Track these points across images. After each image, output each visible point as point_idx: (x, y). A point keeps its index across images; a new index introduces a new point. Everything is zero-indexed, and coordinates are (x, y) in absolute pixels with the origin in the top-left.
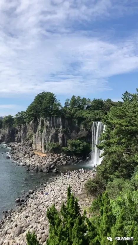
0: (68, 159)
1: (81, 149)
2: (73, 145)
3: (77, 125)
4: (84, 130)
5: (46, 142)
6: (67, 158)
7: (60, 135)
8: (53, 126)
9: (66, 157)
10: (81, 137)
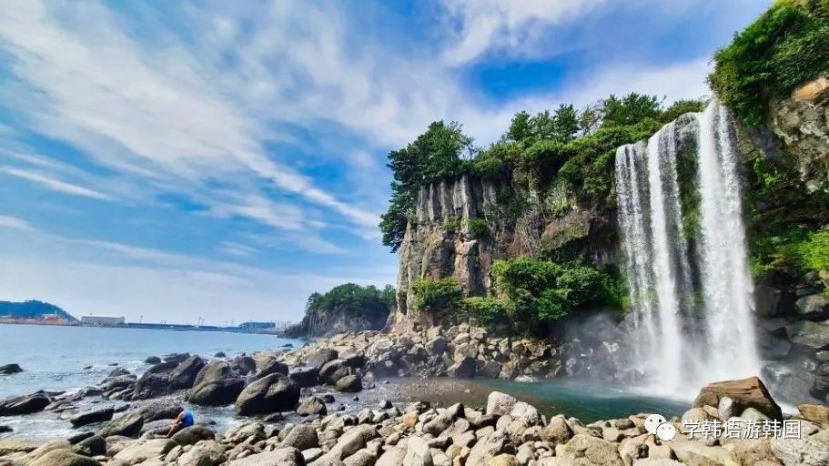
0: (495, 354)
1: (565, 297)
2: (516, 278)
3: (534, 194)
4: (574, 207)
5: (409, 279)
6: (491, 347)
7: (463, 247)
8: (436, 219)
9: (482, 341)
10: (560, 246)
